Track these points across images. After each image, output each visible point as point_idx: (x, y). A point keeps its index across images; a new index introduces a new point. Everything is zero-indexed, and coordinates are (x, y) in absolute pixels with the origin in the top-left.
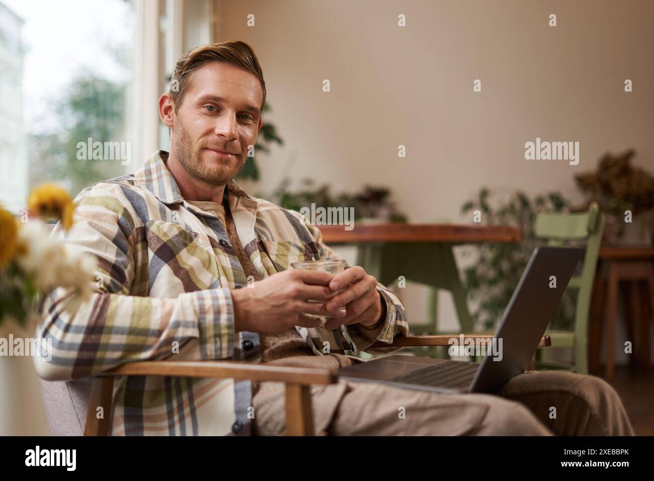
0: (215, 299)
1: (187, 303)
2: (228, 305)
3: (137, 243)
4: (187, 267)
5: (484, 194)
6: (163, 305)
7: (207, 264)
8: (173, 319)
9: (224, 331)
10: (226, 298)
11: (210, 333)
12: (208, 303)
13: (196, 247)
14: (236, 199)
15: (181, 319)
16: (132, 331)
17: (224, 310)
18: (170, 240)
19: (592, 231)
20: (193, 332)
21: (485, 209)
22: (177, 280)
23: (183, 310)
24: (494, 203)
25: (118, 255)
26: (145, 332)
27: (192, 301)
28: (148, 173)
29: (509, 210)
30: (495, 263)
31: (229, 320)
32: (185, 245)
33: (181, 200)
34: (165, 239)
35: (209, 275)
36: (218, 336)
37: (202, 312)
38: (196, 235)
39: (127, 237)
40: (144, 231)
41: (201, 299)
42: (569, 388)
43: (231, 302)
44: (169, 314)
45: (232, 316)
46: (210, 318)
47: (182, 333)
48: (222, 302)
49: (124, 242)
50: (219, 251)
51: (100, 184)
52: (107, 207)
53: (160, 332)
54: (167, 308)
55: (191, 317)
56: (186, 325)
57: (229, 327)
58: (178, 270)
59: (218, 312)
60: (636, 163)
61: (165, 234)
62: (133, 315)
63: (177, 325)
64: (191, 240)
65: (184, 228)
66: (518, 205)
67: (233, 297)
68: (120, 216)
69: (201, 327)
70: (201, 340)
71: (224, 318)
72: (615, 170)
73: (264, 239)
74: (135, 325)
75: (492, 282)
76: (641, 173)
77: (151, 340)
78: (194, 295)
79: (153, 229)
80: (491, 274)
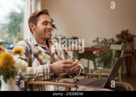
0: (47, 67)
1: (41, 68)
2: (49, 68)
3: (29, 54)
4: (40, 59)
5: (98, 39)
6: (36, 69)
7: (45, 58)
8: (38, 72)
9: (49, 74)
10: (49, 67)
11: (46, 74)
12: (45, 68)
13: (42, 54)
14: (50, 43)
15: (40, 72)
16: (30, 75)
17: (48, 69)
18: (37, 53)
19: (122, 49)
20: (42, 75)
21: (98, 42)
22: (38, 62)
23: (40, 70)
24: (100, 41)
25: (26, 57)
26: (33, 75)
27: (42, 67)
28: (31, 39)
29: (103, 42)
30: (100, 53)
31: (49, 71)
32: (40, 54)
33: (38, 44)
34: (36, 53)
35: (45, 60)
36: (47, 75)
37: (44, 70)
38: (42, 51)
39: (27, 53)
40: (31, 51)
41: (44, 67)
42: (122, 86)
43: (50, 67)
44: (37, 71)
45: (50, 71)
46: (46, 71)
47: (40, 75)
48: (48, 67)
49: (27, 54)
50: (47, 54)
51: (21, 41)
52: (23, 46)
53: (36, 75)
54: (37, 70)
55: (42, 71)
56: (41, 73)
57: (49, 73)
58: (38, 59)
59: (47, 70)
60: (129, 32)
61: (36, 52)
62: (30, 72)
63: (39, 73)
64: (41, 53)
65: (39, 50)
66: (104, 41)
67: (50, 66)
68: (26, 48)
69: (44, 73)
70: (44, 76)
71: (48, 71)
72: (124, 34)
73: (57, 51)
74: (30, 74)
75: (99, 57)
76: (130, 34)
77: (34, 77)
78: (42, 66)
79: (33, 51)
80: (99, 55)
